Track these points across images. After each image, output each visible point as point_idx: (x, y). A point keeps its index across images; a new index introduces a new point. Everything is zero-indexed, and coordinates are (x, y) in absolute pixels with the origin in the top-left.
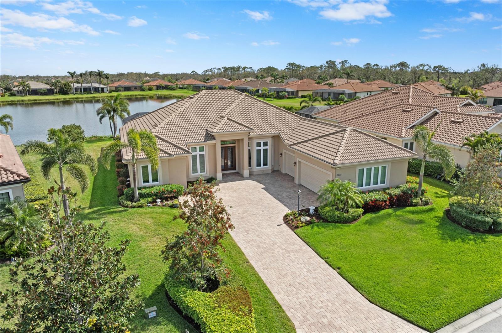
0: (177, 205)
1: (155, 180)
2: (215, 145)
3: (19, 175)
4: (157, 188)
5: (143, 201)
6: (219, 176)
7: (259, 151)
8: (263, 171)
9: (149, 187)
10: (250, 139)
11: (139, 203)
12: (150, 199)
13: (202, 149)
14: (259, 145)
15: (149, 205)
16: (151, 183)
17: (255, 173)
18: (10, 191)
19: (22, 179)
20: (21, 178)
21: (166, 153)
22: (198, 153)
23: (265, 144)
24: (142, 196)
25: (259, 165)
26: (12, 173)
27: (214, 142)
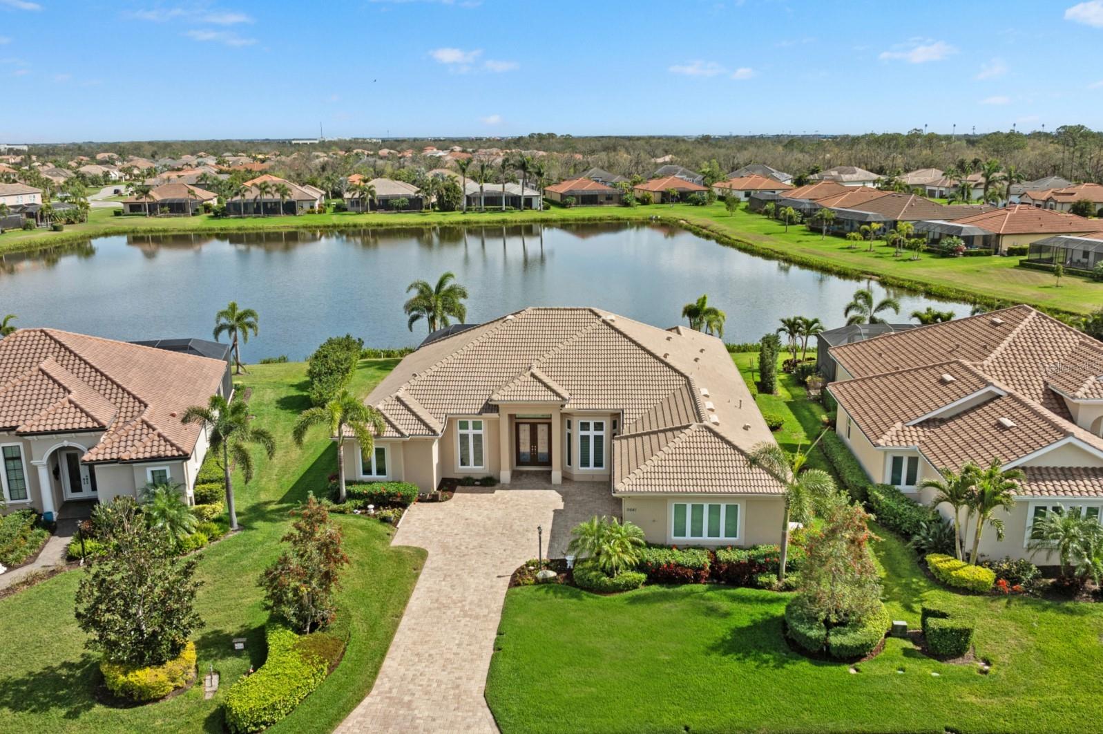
0: (390, 517)
1: (381, 471)
2: (497, 422)
3: (178, 449)
4: (379, 484)
5: (348, 504)
6: (505, 476)
7: (585, 439)
8: (593, 476)
9: (370, 483)
10: (563, 415)
11: (341, 507)
12: (360, 503)
13: (477, 426)
14: (585, 426)
15: (356, 511)
16: (374, 476)
17: (575, 479)
18: (167, 469)
19: (180, 455)
20: (181, 453)
21: (398, 431)
22: (471, 432)
23: (599, 426)
24: (351, 495)
25: (585, 463)
26: (172, 445)
27: (495, 415)
